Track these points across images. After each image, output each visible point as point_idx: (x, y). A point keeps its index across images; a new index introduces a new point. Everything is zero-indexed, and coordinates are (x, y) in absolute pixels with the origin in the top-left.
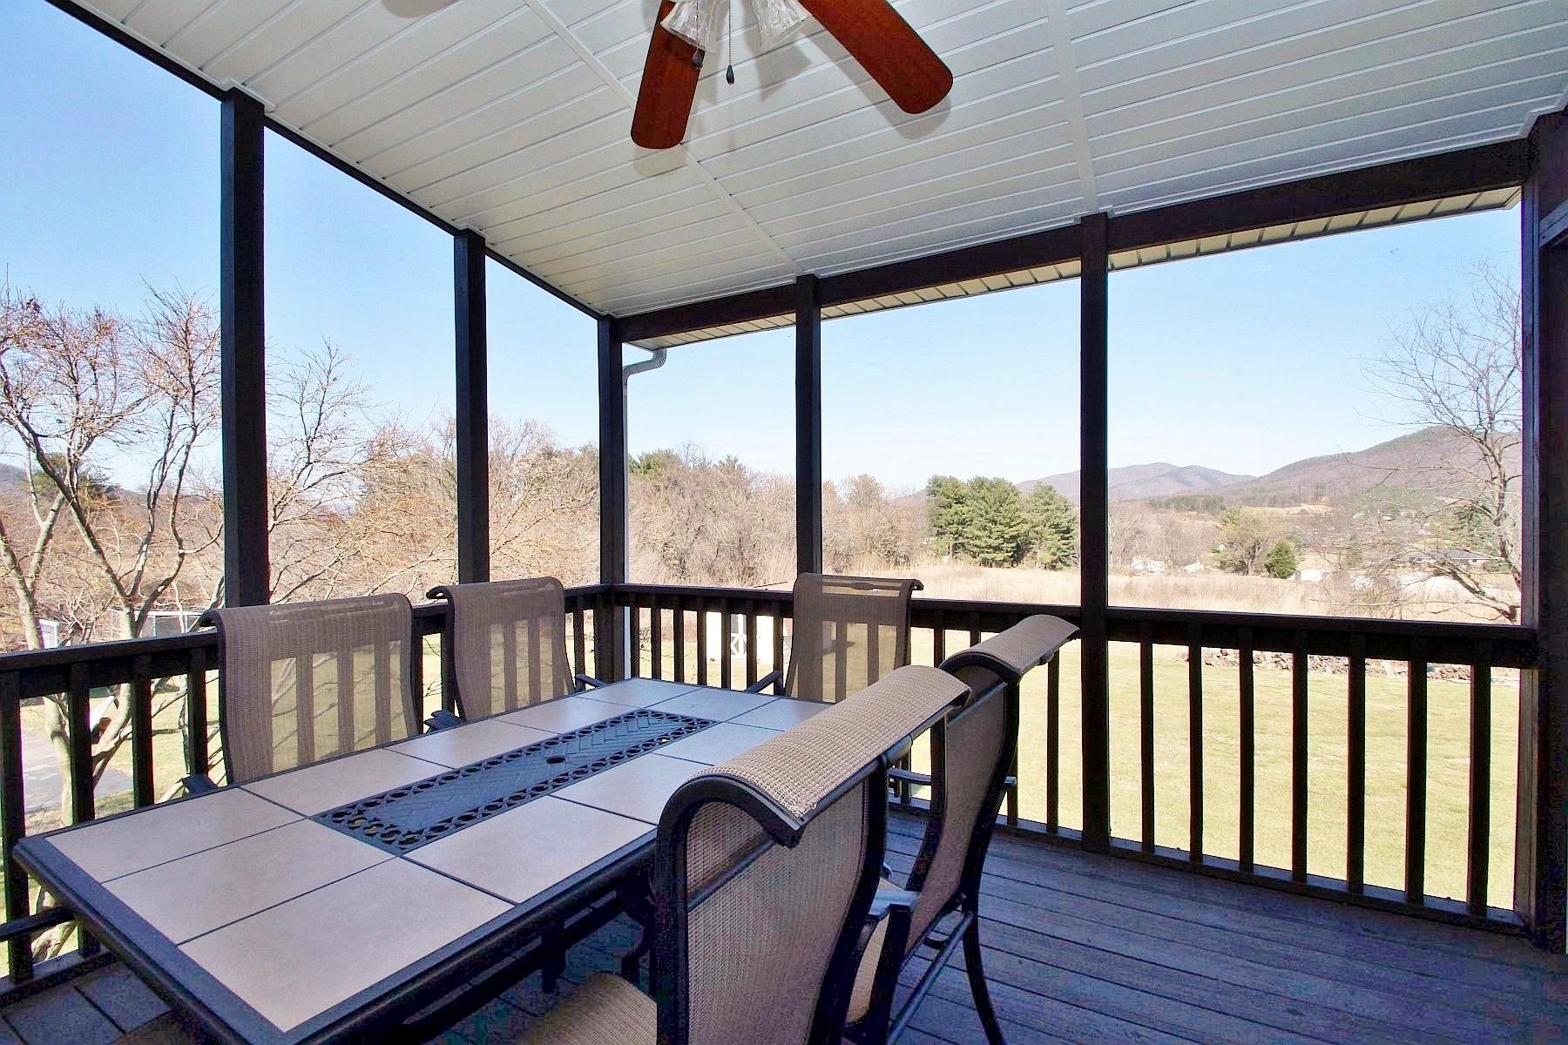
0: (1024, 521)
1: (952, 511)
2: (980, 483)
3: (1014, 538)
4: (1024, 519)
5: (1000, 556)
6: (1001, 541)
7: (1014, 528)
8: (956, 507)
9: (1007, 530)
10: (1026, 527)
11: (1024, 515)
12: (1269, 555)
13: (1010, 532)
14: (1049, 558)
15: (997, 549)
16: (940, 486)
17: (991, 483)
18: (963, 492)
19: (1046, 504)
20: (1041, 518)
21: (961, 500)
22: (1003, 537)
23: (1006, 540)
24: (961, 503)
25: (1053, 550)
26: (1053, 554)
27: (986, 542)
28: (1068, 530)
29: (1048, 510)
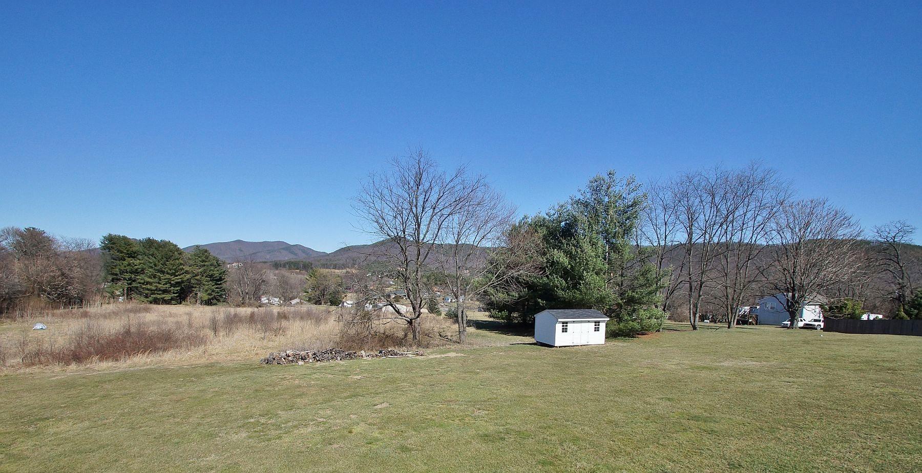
0: (187, 272)
1: (125, 263)
2: (150, 243)
3: (179, 283)
5: (167, 297)
6: (168, 285)
7: (179, 277)
8: (129, 260)
9: (173, 278)
10: (188, 276)
11: (187, 268)
12: (331, 294)
13: (176, 279)
14: (206, 297)
15: (166, 291)
16: (114, 243)
18: (134, 249)
19: (203, 261)
20: (200, 270)
21: (133, 255)
22: (170, 283)
23: (172, 285)
24: (133, 257)
25: (209, 292)
26: (210, 294)
27: (156, 286)
28: (220, 279)
29: (204, 265)
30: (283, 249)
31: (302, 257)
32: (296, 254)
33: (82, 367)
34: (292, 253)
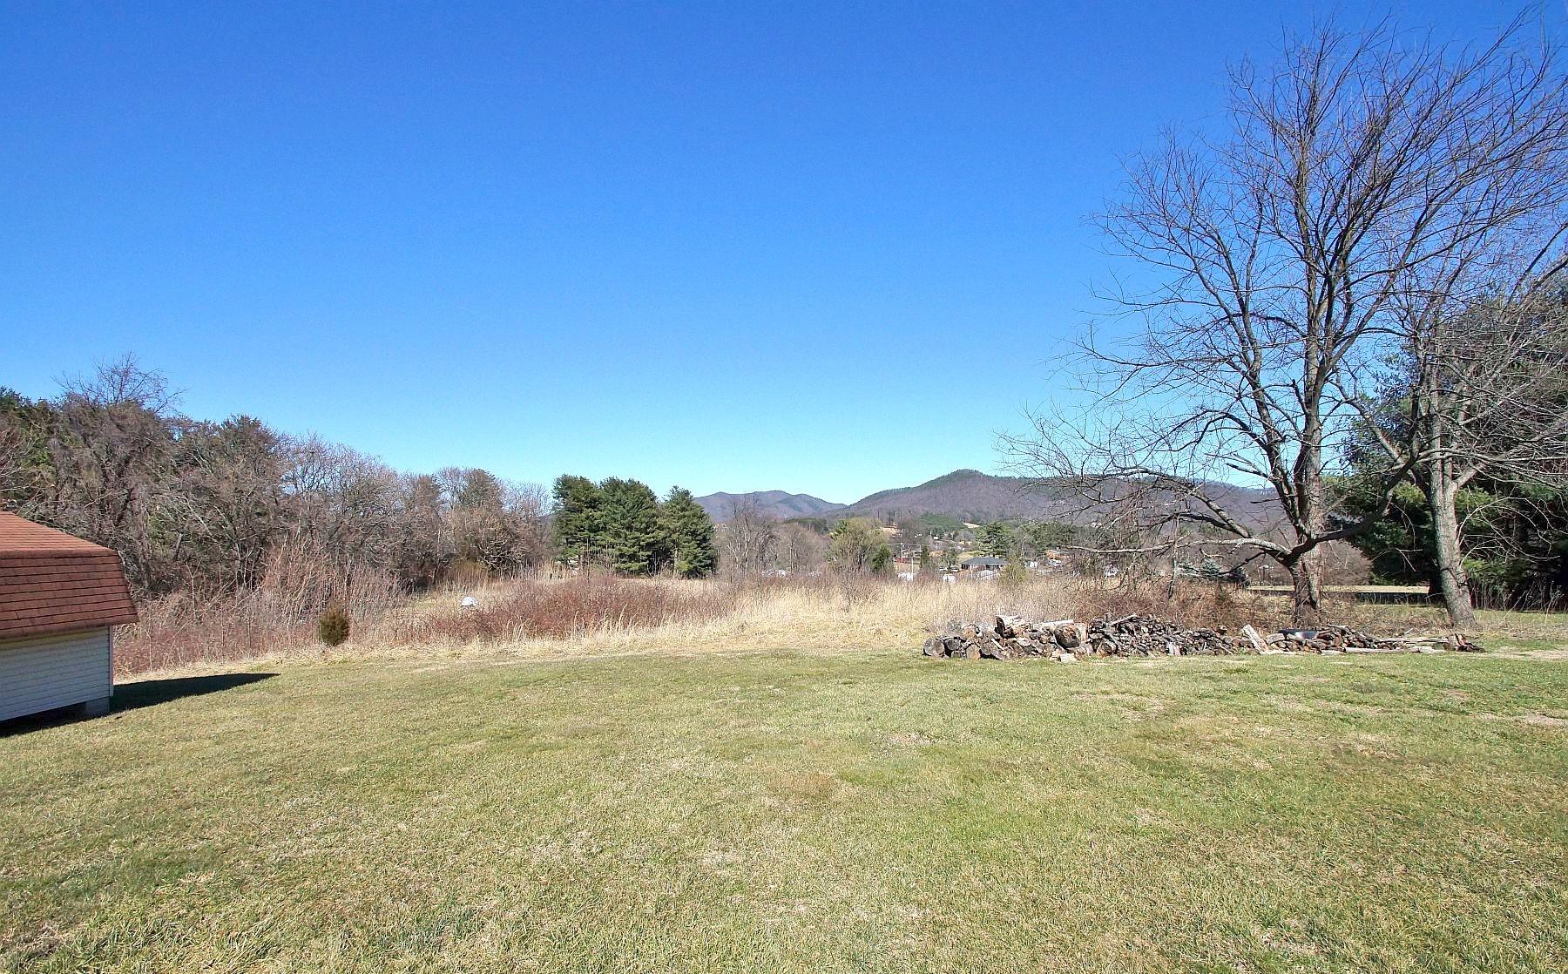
0: (661, 528)
1: (583, 515)
2: (614, 485)
3: (649, 545)
4: (660, 525)
5: (635, 566)
6: (636, 549)
7: (650, 535)
8: (589, 511)
9: (643, 536)
10: (662, 534)
11: (660, 521)
12: (874, 560)
13: (646, 539)
14: (685, 567)
15: (633, 557)
16: (570, 488)
17: (626, 485)
18: (595, 495)
19: (683, 509)
20: (678, 524)
21: (593, 504)
22: (639, 545)
23: (642, 548)
24: (593, 507)
25: (690, 558)
26: (690, 562)
27: (620, 550)
28: (705, 540)
29: (685, 516)
30: (780, 502)
31: (808, 512)
32: (800, 510)
33: (491, 650)
34: (794, 507)
